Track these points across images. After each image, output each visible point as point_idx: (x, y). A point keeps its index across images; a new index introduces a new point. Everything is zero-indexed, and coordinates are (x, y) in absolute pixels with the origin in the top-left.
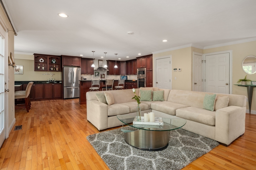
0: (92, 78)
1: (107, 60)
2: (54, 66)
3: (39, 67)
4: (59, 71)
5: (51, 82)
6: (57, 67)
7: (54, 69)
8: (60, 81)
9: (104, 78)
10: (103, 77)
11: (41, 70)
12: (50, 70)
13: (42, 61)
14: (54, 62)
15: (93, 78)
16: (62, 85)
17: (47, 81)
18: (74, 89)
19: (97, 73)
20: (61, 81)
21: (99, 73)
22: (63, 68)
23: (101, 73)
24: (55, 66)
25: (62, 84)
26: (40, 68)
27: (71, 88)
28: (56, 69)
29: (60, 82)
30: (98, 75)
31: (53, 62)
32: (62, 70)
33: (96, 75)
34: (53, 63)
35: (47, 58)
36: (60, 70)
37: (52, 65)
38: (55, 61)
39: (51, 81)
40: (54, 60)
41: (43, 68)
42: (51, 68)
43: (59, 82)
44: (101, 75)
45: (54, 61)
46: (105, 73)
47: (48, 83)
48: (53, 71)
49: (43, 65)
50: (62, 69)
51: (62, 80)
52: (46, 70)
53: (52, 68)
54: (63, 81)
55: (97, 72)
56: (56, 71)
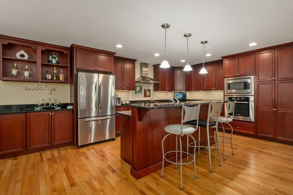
0: (130, 96)
1: (153, 66)
2: (55, 71)
3: (14, 72)
4: (65, 82)
5: (48, 108)
6: (63, 73)
7: (55, 78)
8: (68, 104)
9: (150, 96)
10: (148, 95)
11: (19, 79)
12: (44, 80)
13: (22, 56)
14: (54, 61)
15: (132, 97)
16: (73, 113)
17: (37, 106)
18: (94, 122)
19: (139, 88)
20: (72, 104)
21: (142, 88)
22: (77, 75)
23: (145, 87)
24: (57, 72)
25: (75, 111)
26: (18, 73)
27: (90, 121)
28: (58, 78)
29: (70, 107)
30: (140, 91)
31: (52, 61)
32: (74, 79)
33: (138, 91)
34: (52, 63)
35: (35, 51)
36: (67, 80)
37: (50, 69)
38: (57, 60)
39: (48, 104)
40: (54, 56)
41: (26, 74)
42: (47, 75)
43: (66, 108)
44: (145, 91)
45: (55, 58)
46: (151, 88)
47: (38, 109)
48: (51, 81)
49: (27, 67)
50: (74, 77)
51: (73, 102)
52: (32, 80)
53: (50, 76)
54: (75, 104)
55: (139, 86)
56: (58, 81)
